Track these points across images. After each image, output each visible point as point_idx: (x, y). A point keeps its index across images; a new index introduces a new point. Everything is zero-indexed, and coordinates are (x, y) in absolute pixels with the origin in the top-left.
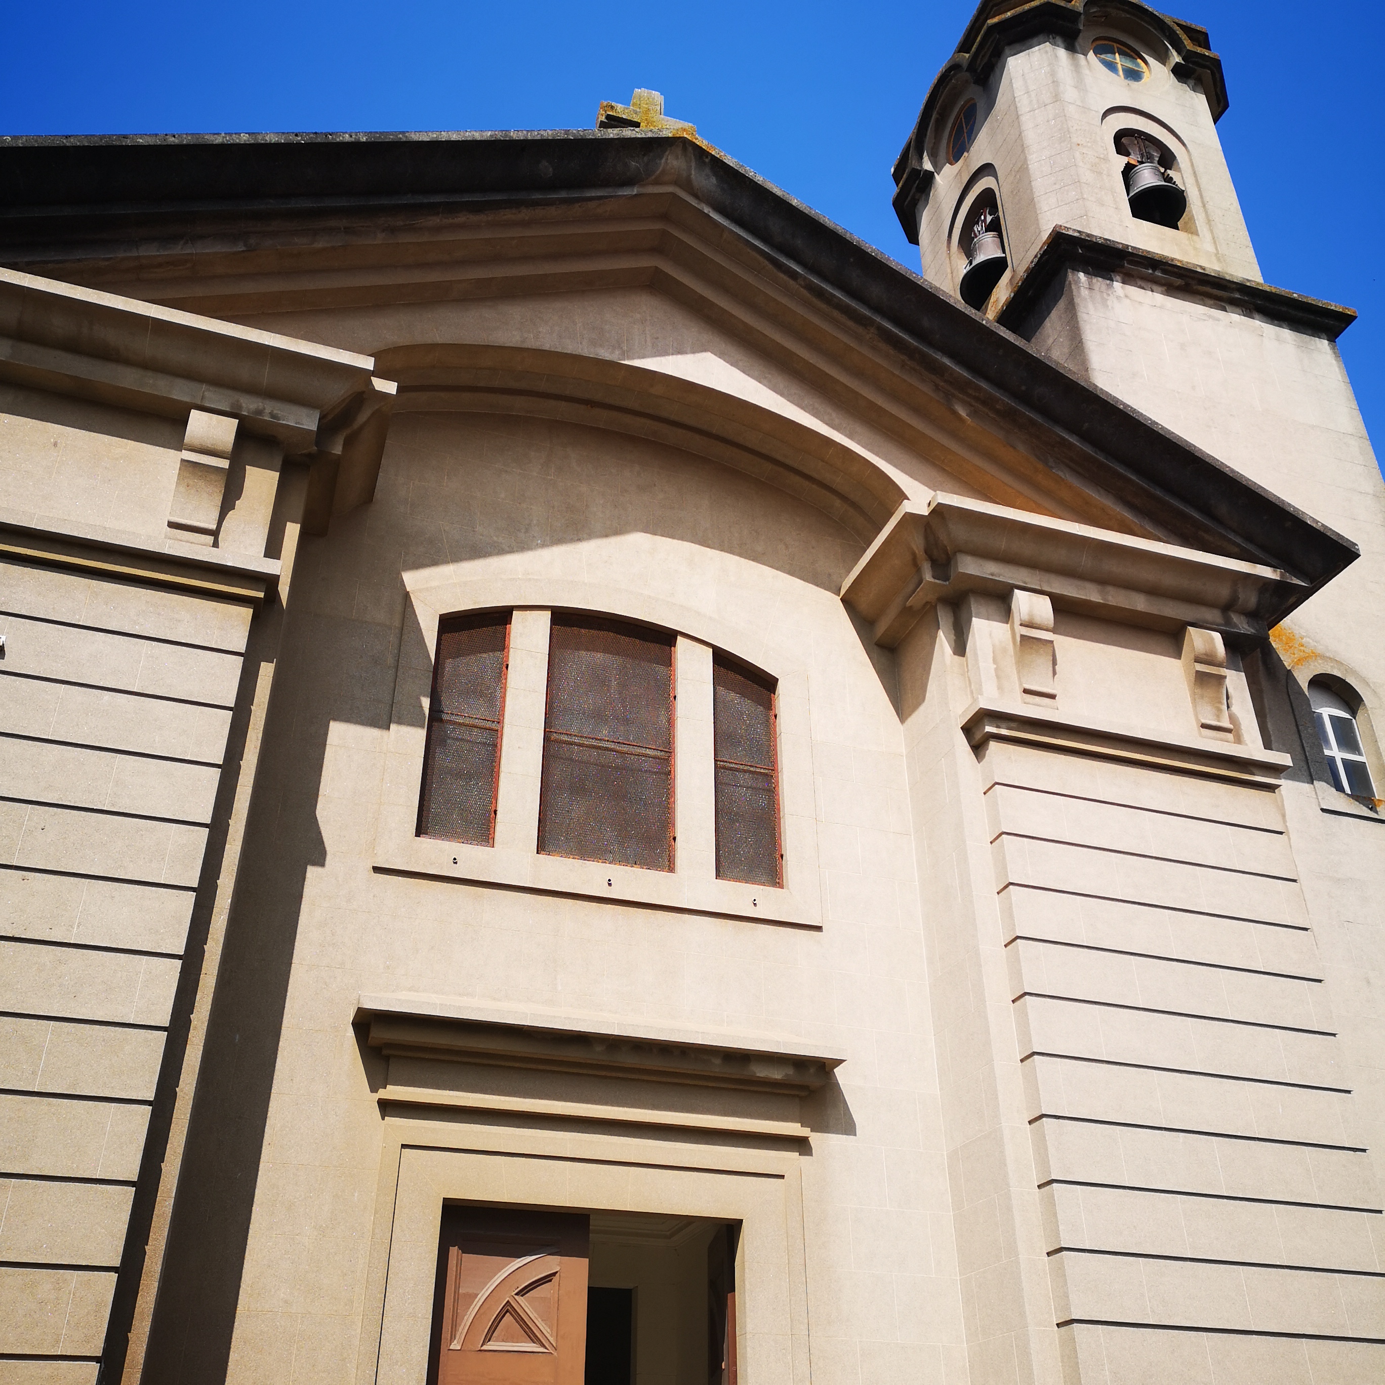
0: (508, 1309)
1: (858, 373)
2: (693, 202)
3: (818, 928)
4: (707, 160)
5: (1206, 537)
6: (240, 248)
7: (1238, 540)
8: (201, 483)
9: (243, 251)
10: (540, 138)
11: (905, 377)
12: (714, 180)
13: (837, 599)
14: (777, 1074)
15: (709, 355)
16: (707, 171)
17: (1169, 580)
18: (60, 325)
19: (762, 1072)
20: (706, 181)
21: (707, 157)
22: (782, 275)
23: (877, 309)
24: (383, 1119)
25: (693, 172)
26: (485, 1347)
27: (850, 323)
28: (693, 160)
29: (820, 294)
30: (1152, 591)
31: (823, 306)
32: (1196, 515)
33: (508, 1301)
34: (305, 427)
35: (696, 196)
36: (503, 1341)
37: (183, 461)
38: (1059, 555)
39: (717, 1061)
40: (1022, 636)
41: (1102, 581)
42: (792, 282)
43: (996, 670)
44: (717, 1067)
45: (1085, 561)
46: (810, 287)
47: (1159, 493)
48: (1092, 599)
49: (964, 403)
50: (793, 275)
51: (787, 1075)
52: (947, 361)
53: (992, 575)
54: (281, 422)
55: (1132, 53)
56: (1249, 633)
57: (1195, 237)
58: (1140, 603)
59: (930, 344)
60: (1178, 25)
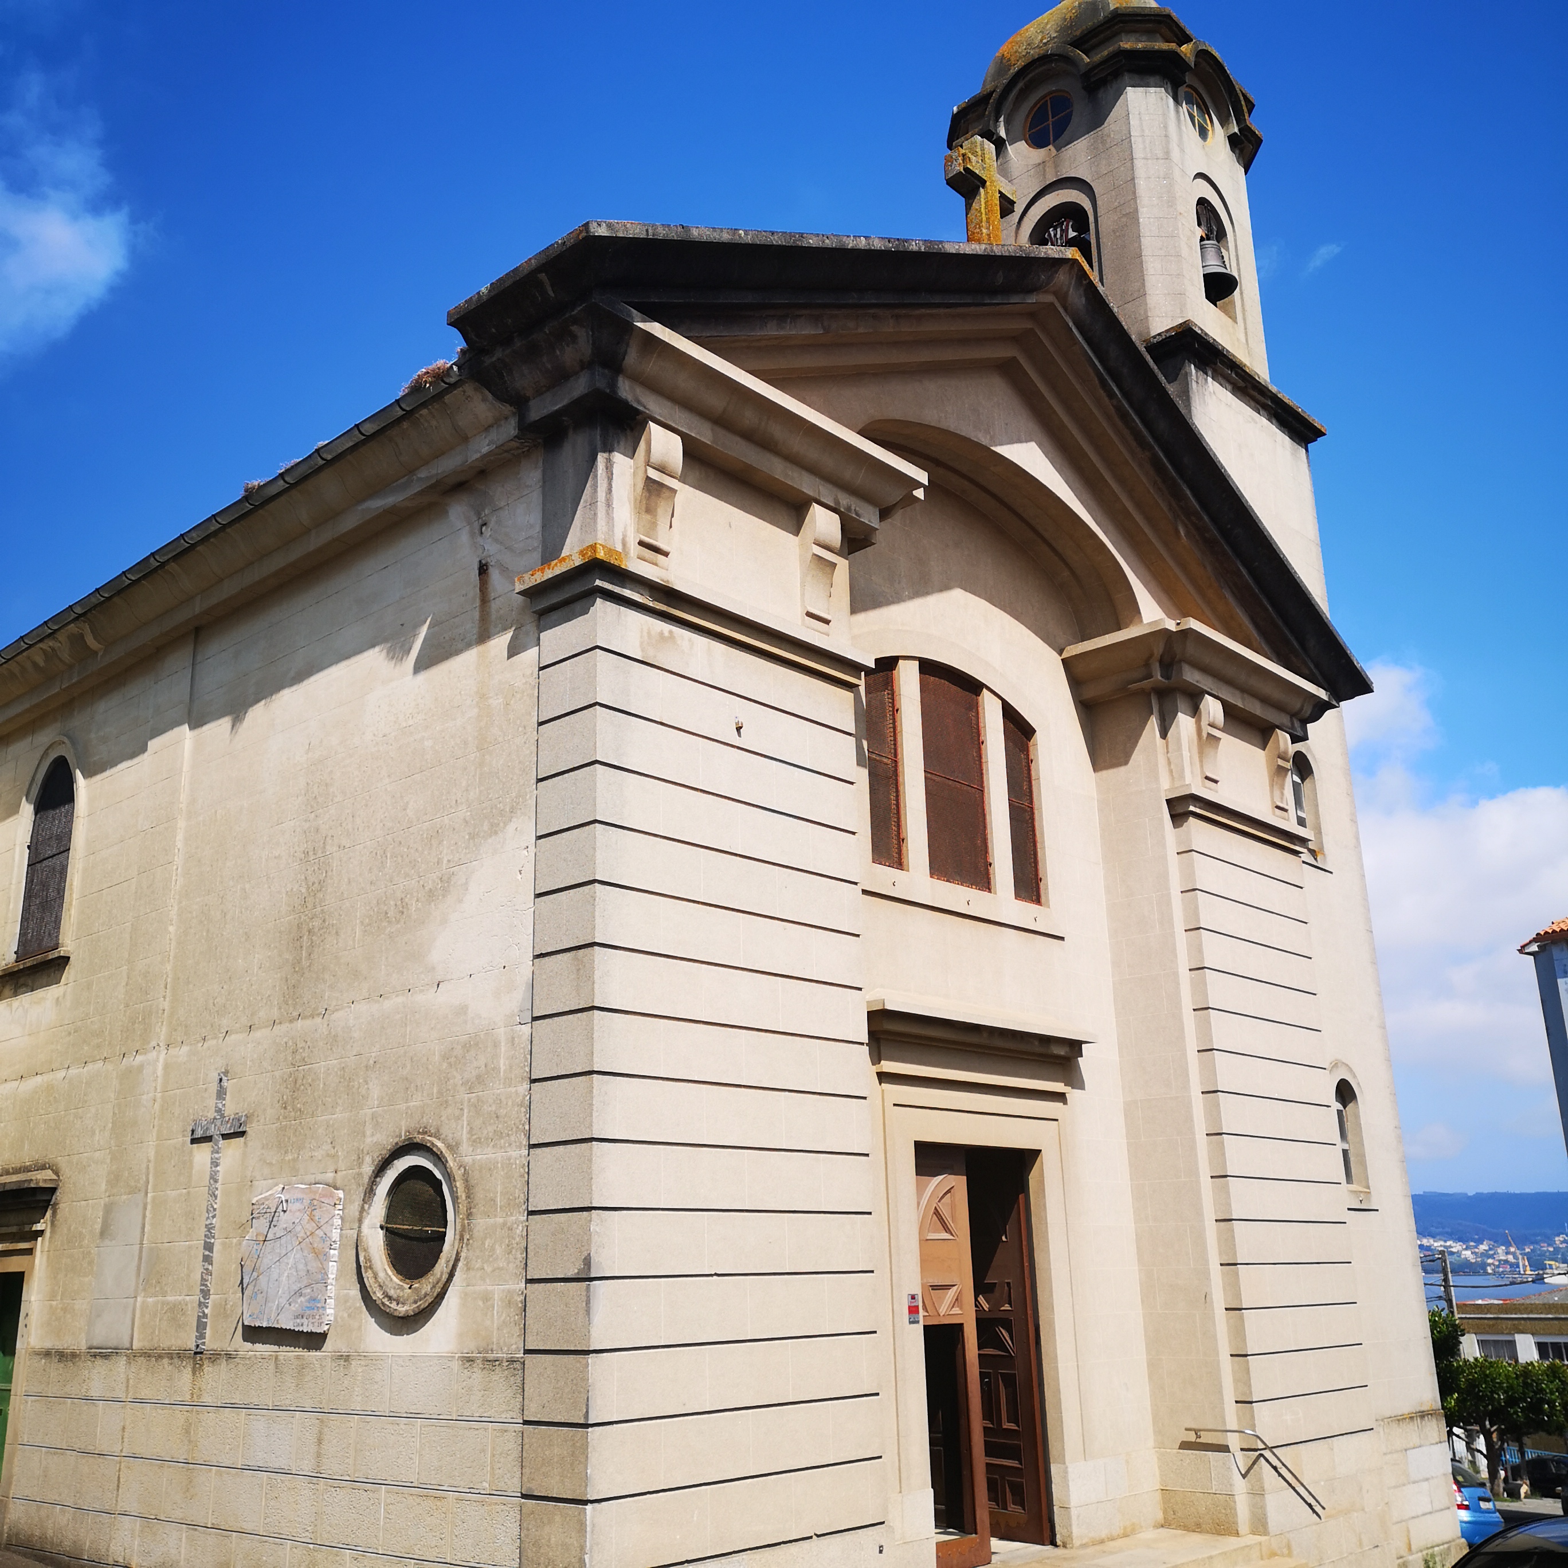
1: (1121, 481)
2: (1063, 314)
3: (1062, 939)
4: (1084, 282)
5: (1294, 659)
7: (1312, 666)
11: (1156, 496)
12: (1083, 300)
13: (1058, 660)
15: (1034, 445)
16: (1081, 291)
18: (749, 417)
20: (1077, 299)
21: (1085, 280)
22: (1102, 392)
23: (1157, 439)
24: (880, 1084)
25: (1071, 290)
26: (928, 1238)
27: (1134, 444)
28: (1075, 278)
29: (1124, 416)
30: (1265, 700)
31: (1119, 423)
32: (1295, 643)
33: (935, 1207)
35: (1066, 309)
36: (935, 1233)
38: (1232, 671)
39: (1035, 1043)
40: (1208, 734)
41: (1244, 690)
42: (1106, 399)
46: (1119, 409)
47: (1280, 623)
48: (1238, 704)
49: (1186, 526)
50: (1111, 395)
52: (1188, 492)
54: (861, 519)
55: (1203, 107)
57: (1236, 325)
58: (1258, 709)
59: (1182, 475)
60: (1242, 92)
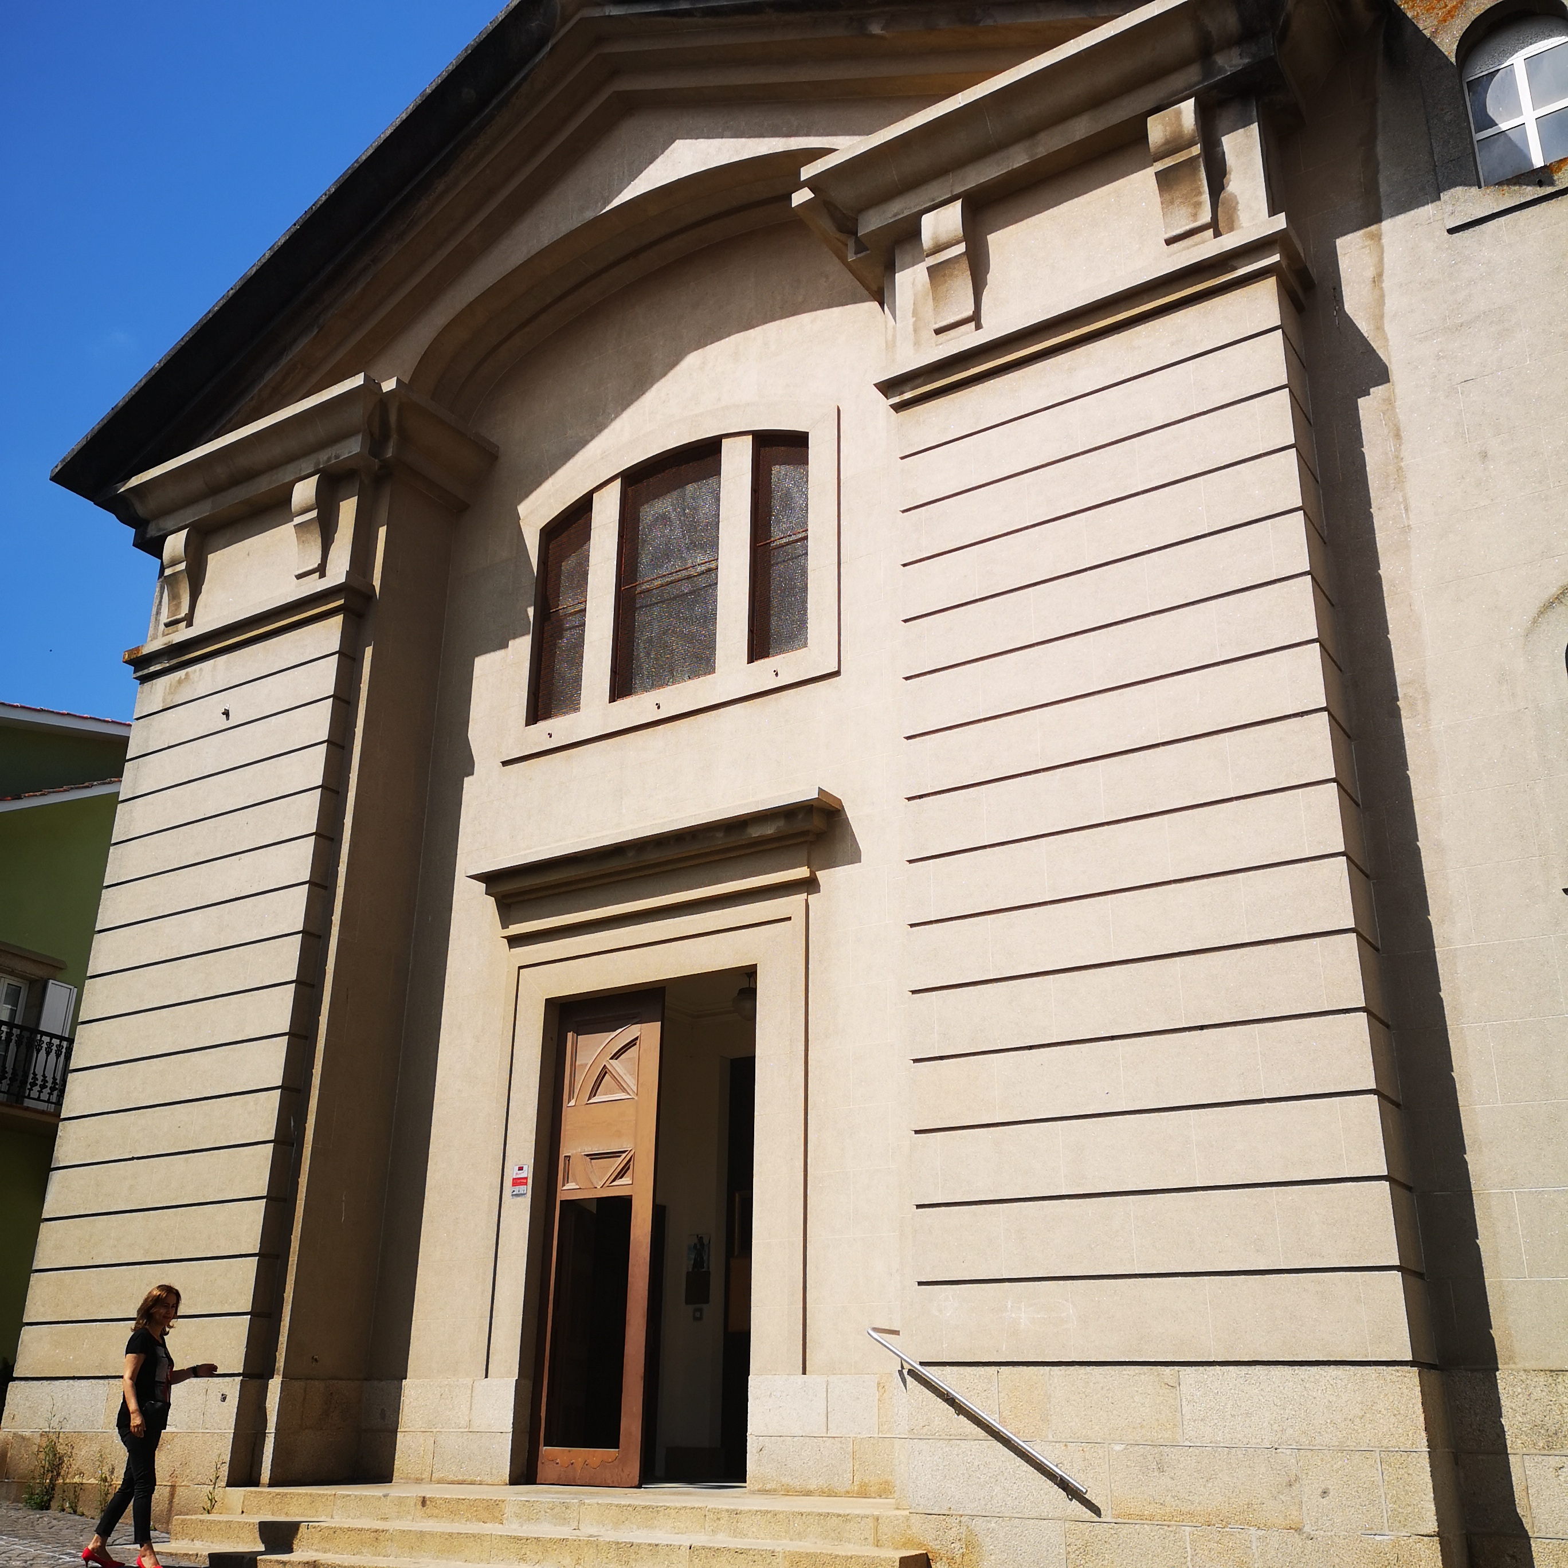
0: (604, 1072)
2: (597, 12)
3: (836, 674)
6: (316, 331)
8: (309, 536)
9: (318, 332)
10: (447, 74)
14: (769, 830)
15: (679, 144)
17: (1105, 76)
19: (756, 832)
24: (511, 951)
26: (590, 1101)
33: (605, 1065)
34: (354, 453)
36: (604, 1095)
37: (295, 526)
38: (961, 142)
39: (720, 835)
40: (931, 267)
41: (1029, 133)
43: (915, 323)
44: (720, 840)
45: (992, 127)
48: (1015, 167)
49: (879, 16)
51: (778, 827)
53: (895, 216)
54: (341, 458)
56: (1241, 68)
58: (1081, 129)
